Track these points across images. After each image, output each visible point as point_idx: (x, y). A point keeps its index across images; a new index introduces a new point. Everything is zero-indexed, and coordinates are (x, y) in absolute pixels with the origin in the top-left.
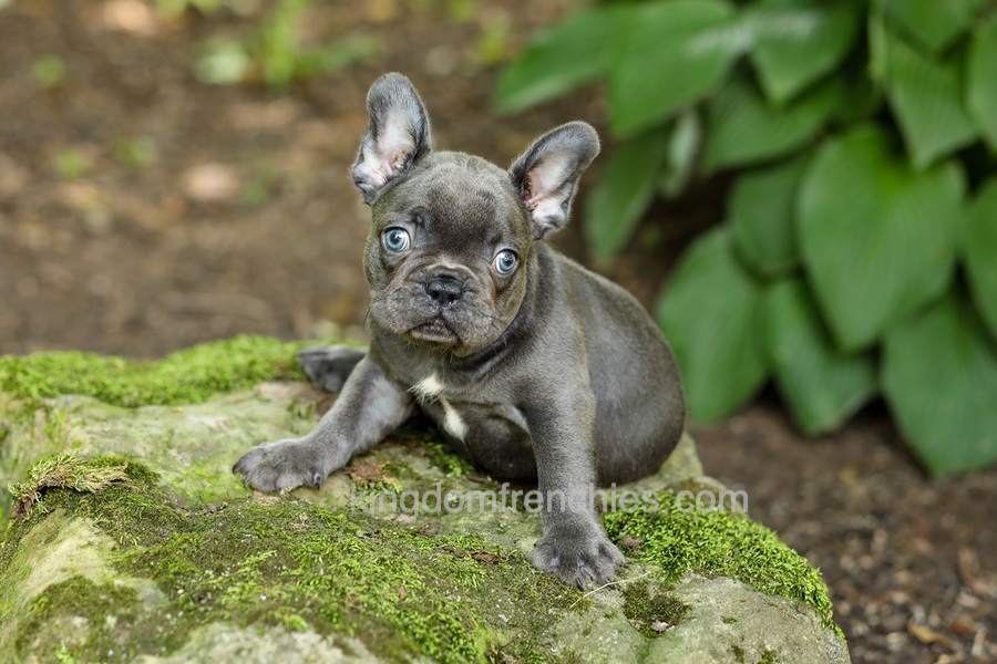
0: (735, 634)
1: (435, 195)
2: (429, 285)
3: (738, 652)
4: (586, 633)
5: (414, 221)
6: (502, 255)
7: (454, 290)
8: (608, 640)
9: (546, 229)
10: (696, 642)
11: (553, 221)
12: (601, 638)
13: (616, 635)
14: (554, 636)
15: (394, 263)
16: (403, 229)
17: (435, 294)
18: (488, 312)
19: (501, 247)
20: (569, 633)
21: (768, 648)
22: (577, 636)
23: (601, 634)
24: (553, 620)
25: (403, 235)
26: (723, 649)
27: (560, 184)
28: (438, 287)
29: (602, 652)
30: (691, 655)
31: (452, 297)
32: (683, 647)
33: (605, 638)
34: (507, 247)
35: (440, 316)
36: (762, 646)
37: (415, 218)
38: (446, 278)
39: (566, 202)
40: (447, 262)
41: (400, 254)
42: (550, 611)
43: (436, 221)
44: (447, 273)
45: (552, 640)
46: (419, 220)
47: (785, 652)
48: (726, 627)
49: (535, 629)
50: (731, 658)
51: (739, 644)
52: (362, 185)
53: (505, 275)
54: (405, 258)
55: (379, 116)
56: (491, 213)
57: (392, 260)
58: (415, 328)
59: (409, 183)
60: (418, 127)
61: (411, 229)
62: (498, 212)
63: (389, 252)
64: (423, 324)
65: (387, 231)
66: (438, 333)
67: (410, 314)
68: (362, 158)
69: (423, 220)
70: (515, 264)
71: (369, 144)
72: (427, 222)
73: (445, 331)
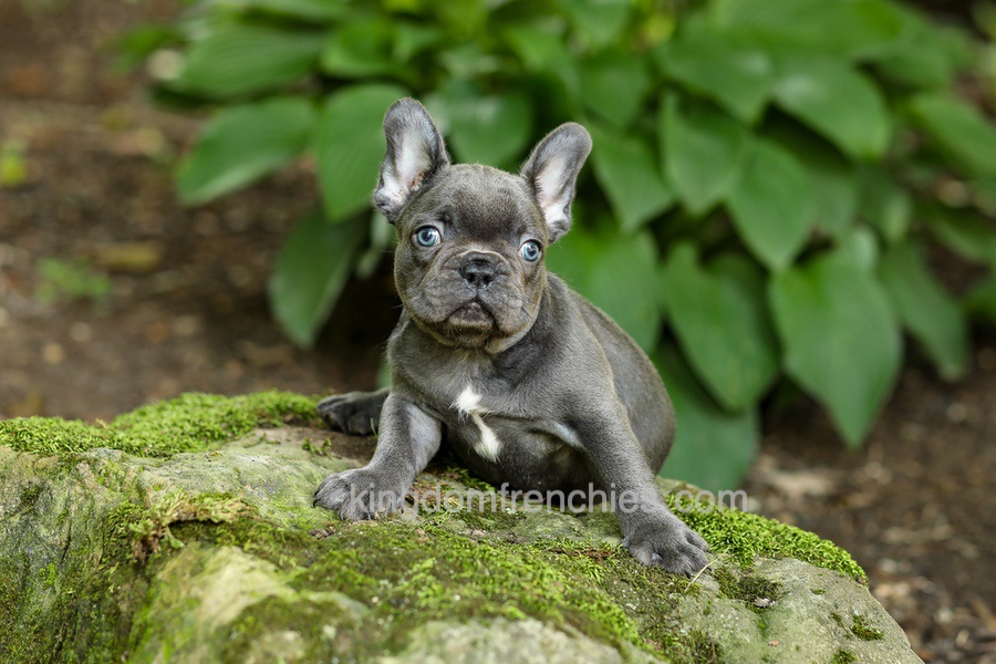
0: (830, 603)
1: (460, 194)
2: (465, 268)
3: (837, 618)
4: (706, 613)
5: (442, 220)
6: (528, 246)
7: (488, 272)
8: (730, 617)
9: (556, 234)
10: (803, 611)
11: (560, 225)
12: (722, 616)
13: (734, 611)
14: (679, 618)
15: (427, 258)
16: (434, 228)
17: (471, 278)
19: (526, 237)
20: (692, 615)
21: (857, 613)
22: (699, 617)
23: (721, 612)
24: (674, 604)
25: (435, 233)
26: (826, 616)
27: (562, 186)
28: (474, 270)
29: (727, 628)
30: (804, 623)
31: (487, 279)
32: (794, 616)
33: (726, 616)
34: (532, 238)
35: (477, 299)
36: (851, 612)
37: (444, 218)
38: (481, 262)
39: (567, 207)
40: (477, 248)
41: (432, 249)
43: (464, 217)
44: (480, 257)
45: (677, 622)
46: (447, 217)
47: (871, 616)
48: (819, 597)
49: (661, 613)
50: (834, 624)
51: (835, 611)
52: (385, 207)
53: (530, 263)
54: (437, 252)
55: (395, 139)
56: (513, 206)
57: (425, 256)
58: (453, 313)
59: (433, 190)
60: (434, 144)
61: (440, 226)
62: (520, 206)
63: (422, 248)
64: (461, 308)
65: (417, 232)
66: (476, 318)
67: (448, 299)
68: (382, 183)
69: (451, 218)
70: (539, 255)
71: (389, 167)
72: (456, 219)
73: (483, 316)
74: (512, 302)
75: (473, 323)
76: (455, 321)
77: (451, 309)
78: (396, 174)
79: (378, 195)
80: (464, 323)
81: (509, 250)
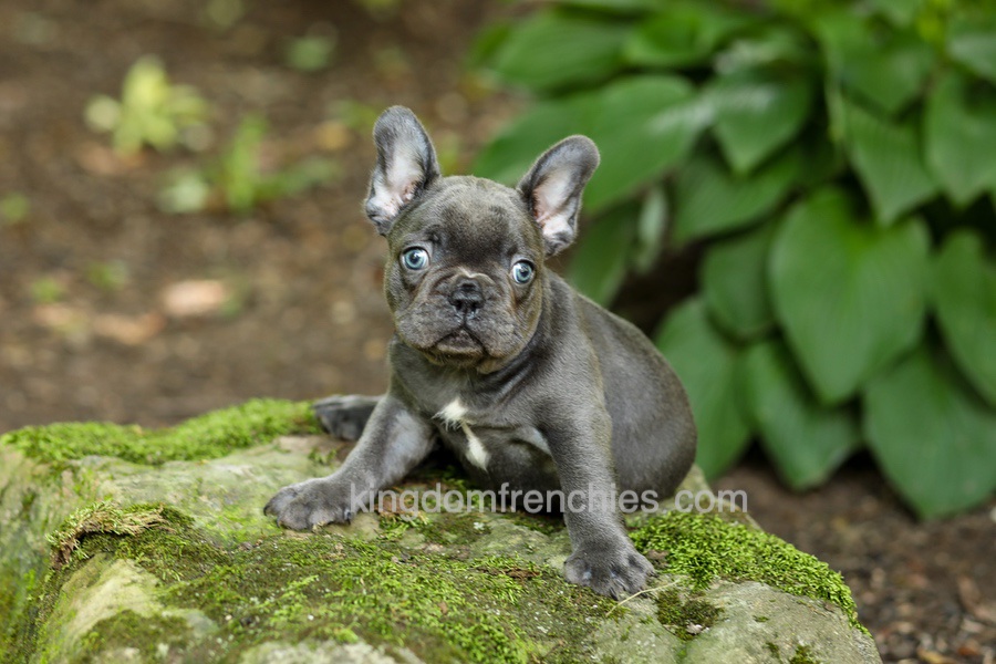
0: (768, 631)
1: (449, 213)
2: (452, 294)
3: (773, 648)
4: (624, 638)
5: (431, 240)
6: (519, 267)
7: (475, 298)
8: (646, 643)
9: (556, 246)
10: (731, 640)
11: (562, 237)
12: (639, 642)
13: (653, 638)
14: (593, 643)
15: (415, 281)
16: (421, 249)
17: (459, 304)
18: (510, 319)
19: (518, 258)
20: (607, 640)
21: (802, 643)
22: (615, 643)
23: (639, 638)
24: (591, 628)
25: (422, 255)
26: (758, 645)
27: (565, 199)
28: (461, 296)
29: (641, 656)
30: (728, 653)
31: (474, 305)
32: (719, 645)
33: (643, 642)
34: (523, 258)
35: (464, 326)
36: (795, 642)
37: (432, 237)
38: (468, 288)
39: (572, 218)
40: (467, 273)
41: (420, 272)
42: (587, 620)
43: (452, 237)
44: (468, 282)
45: (590, 648)
46: (436, 238)
47: (818, 647)
48: (759, 625)
49: (575, 638)
50: (766, 655)
51: (773, 641)
52: (376, 218)
53: (522, 286)
54: (425, 275)
55: (386, 148)
56: (504, 226)
57: (413, 278)
58: (441, 341)
59: (422, 207)
60: (425, 154)
61: (428, 246)
62: (511, 225)
63: (410, 271)
64: (449, 336)
65: (405, 252)
66: (464, 344)
67: (436, 326)
68: (373, 192)
69: (440, 238)
70: (531, 275)
71: (380, 177)
72: (444, 239)
73: (471, 342)
74: (501, 329)
75: (461, 350)
76: (443, 348)
77: (438, 337)
78: (387, 184)
79: (369, 205)
80: (453, 349)
81: (501, 272)
